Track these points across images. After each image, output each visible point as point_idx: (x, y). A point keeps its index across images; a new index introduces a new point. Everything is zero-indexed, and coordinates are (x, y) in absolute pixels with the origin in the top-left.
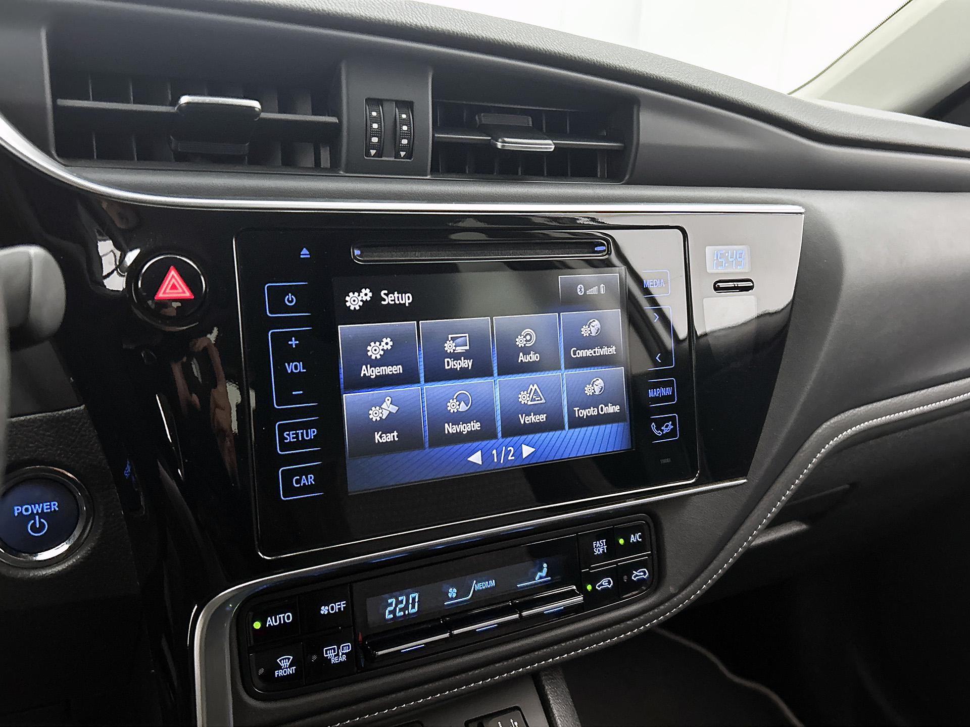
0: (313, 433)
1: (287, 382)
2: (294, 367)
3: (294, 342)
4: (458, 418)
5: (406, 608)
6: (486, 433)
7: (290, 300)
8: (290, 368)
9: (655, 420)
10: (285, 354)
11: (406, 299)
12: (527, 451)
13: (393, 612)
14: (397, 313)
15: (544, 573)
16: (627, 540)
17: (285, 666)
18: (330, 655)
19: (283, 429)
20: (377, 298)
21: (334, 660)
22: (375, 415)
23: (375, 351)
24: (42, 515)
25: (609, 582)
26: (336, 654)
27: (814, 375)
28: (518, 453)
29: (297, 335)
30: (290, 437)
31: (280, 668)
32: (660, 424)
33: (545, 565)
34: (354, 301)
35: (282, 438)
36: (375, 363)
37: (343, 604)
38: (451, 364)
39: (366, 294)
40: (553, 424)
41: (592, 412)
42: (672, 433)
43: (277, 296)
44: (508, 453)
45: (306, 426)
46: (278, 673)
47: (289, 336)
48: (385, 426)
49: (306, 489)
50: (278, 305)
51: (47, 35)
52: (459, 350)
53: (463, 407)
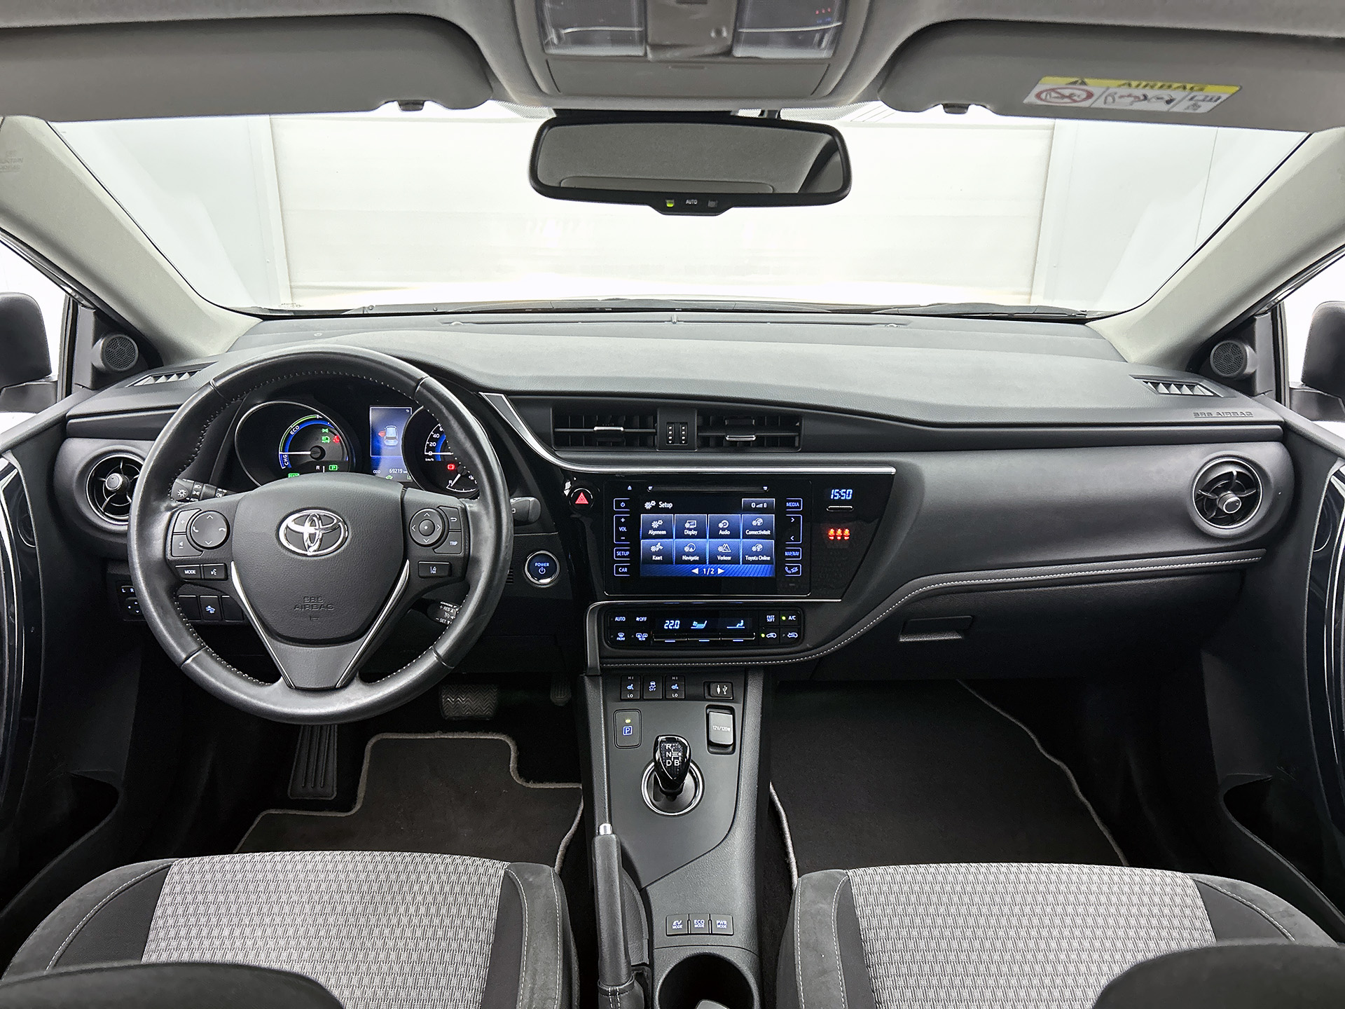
0: (628, 553)
1: (619, 534)
2: (623, 529)
3: (623, 520)
4: (688, 554)
5: (674, 625)
6: (702, 561)
7: (623, 504)
8: (621, 529)
9: (787, 566)
10: (619, 524)
11: (670, 506)
12: (720, 571)
13: (668, 626)
14: (666, 511)
15: (742, 624)
16: (787, 618)
17: (621, 637)
18: (639, 636)
19: (617, 550)
20: (657, 505)
21: (640, 639)
22: (653, 549)
23: (655, 525)
24: (544, 567)
25: (774, 635)
26: (641, 637)
27: (893, 556)
28: (716, 571)
29: (625, 517)
30: (619, 554)
31: (619, 637)
32: (790, 568)
33: (742, 621)
34: (648, 505)
35: (616, 554)
36: (655, 530)
37: (645, 619)
38: (687, 532)
39: (653, 503)
40: (735, 561)
41: (754, 558)
42: (798, 573)
43: (618, 503)
44: (711, 571)
45: (626, 550)
46: (618, 639)
47: (622, 517)
48: (657, 554)
49: (623, 573)
50: (618, 506)
51: (553, 411)
52: (691, 527)
53: (691, 550)
